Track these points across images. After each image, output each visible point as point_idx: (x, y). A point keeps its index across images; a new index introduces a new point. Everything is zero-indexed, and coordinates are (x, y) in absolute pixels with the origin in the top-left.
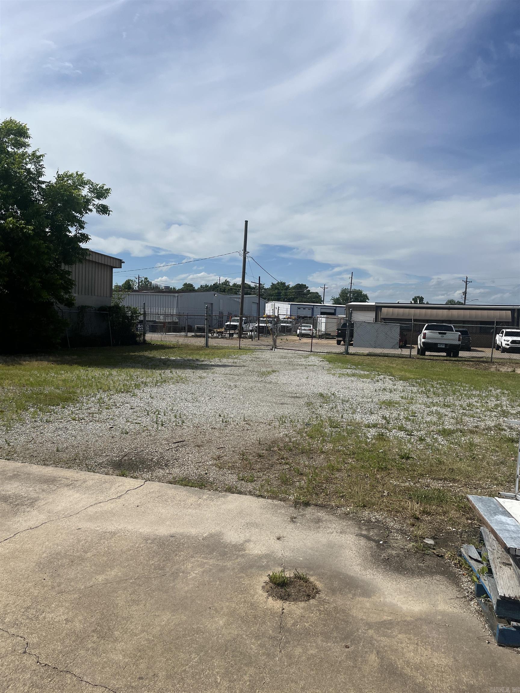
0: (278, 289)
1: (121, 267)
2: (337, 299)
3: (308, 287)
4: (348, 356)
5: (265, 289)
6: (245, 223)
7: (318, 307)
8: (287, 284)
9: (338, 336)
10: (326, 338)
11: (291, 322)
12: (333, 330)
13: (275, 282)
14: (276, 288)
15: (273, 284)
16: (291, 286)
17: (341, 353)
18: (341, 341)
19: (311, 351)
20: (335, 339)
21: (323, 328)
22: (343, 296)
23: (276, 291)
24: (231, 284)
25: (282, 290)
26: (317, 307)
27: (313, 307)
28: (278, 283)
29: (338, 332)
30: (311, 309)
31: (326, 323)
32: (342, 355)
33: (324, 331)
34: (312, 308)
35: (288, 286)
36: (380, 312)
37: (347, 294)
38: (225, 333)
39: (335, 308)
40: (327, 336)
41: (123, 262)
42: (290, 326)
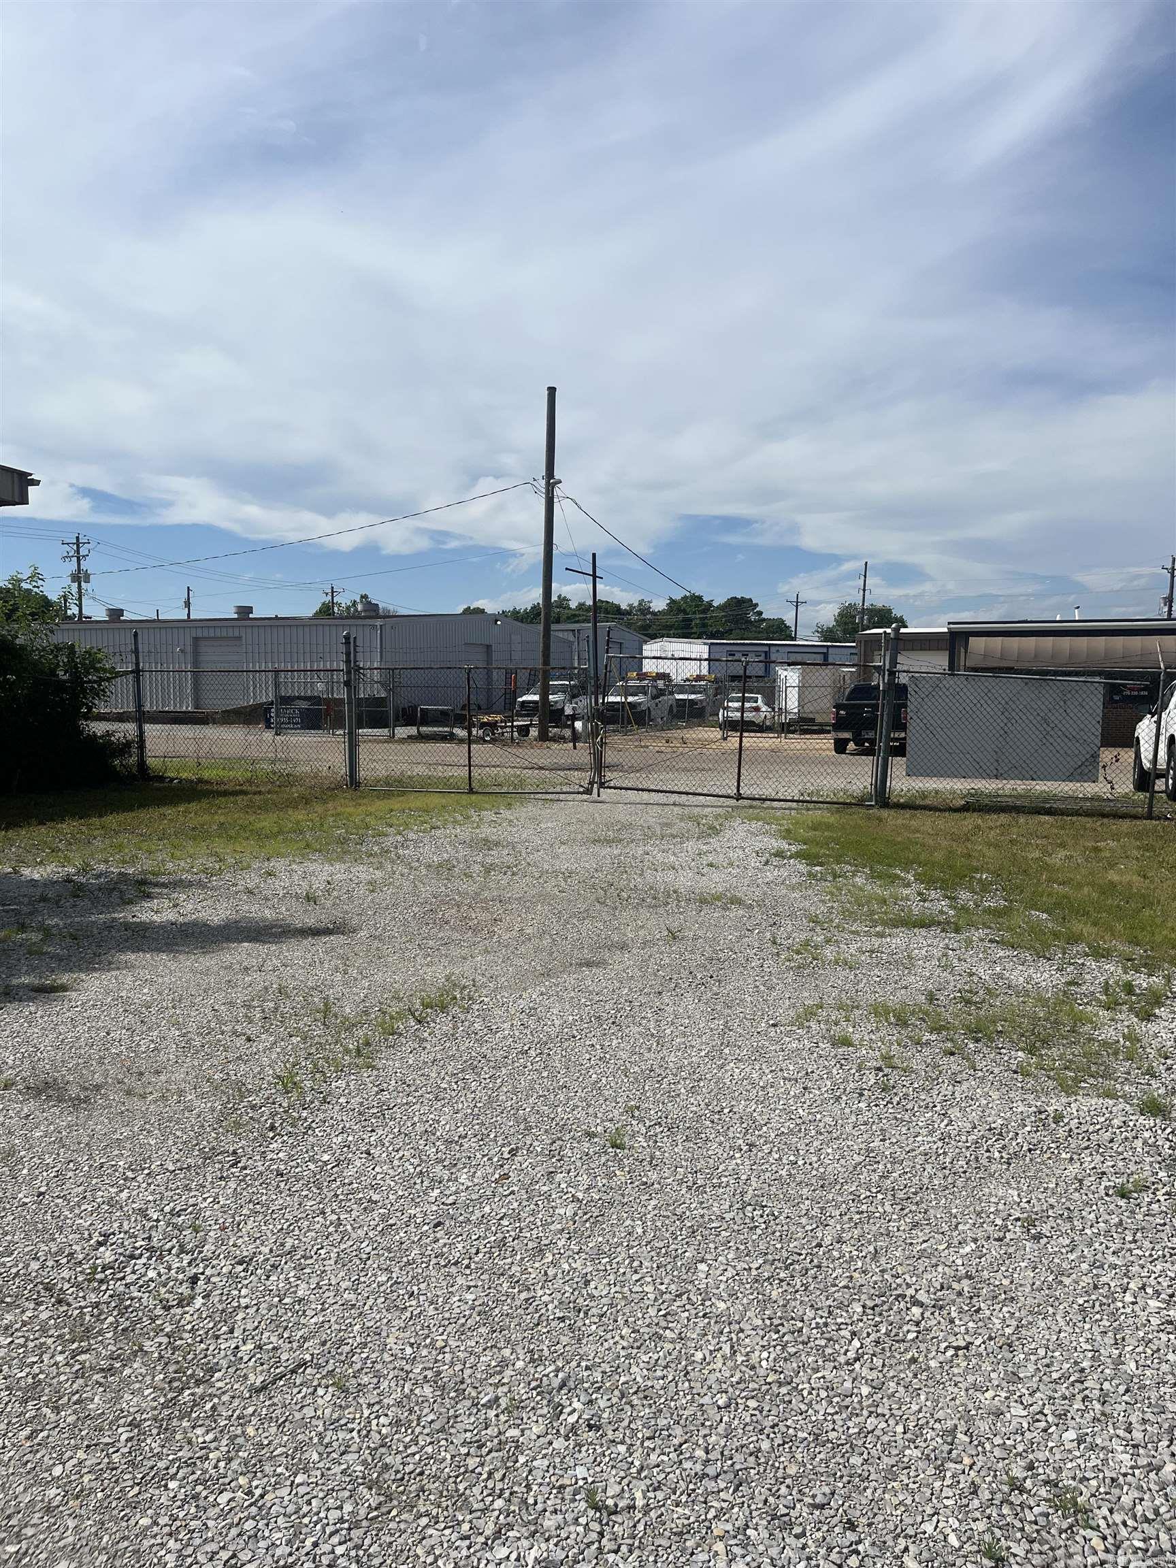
0: (684, 612)
1: (24, 501)
2: (830, 630)
3: (756, 605)
4: (885, 813)
5: (654, 614)
6: (549, 394)
7: (780, 648)
8: (706, 599)
9: (839, 725)
10: (801, 730)
11: (703, 691)
12: (824, 709)
13: (678, 595)
14: (681, 610)
15: (672, 601)
16: (715, 604)
17: (860, 802)
18: (847, 741)
19: (739, 797)
20: (829, 732)
21: (792, 702)
22: (846, 623)
23: (681, 616)
24: (573, 605)
25: (694, 613)
26: (777, 648)
27: (766, 649)
28: (685, 598)
29: (838, 713)
30: (763, 655)
31: (802, 688)
32: (863, 811)
33: (796, 710)
34: (766, 652)
35: (710, 604)
36: (963, 650)
37: (854, 617)
38: (502, 727)
39: (825, 650)
40: (804, 725)
41: (36, 483)
42: (700, 700)
